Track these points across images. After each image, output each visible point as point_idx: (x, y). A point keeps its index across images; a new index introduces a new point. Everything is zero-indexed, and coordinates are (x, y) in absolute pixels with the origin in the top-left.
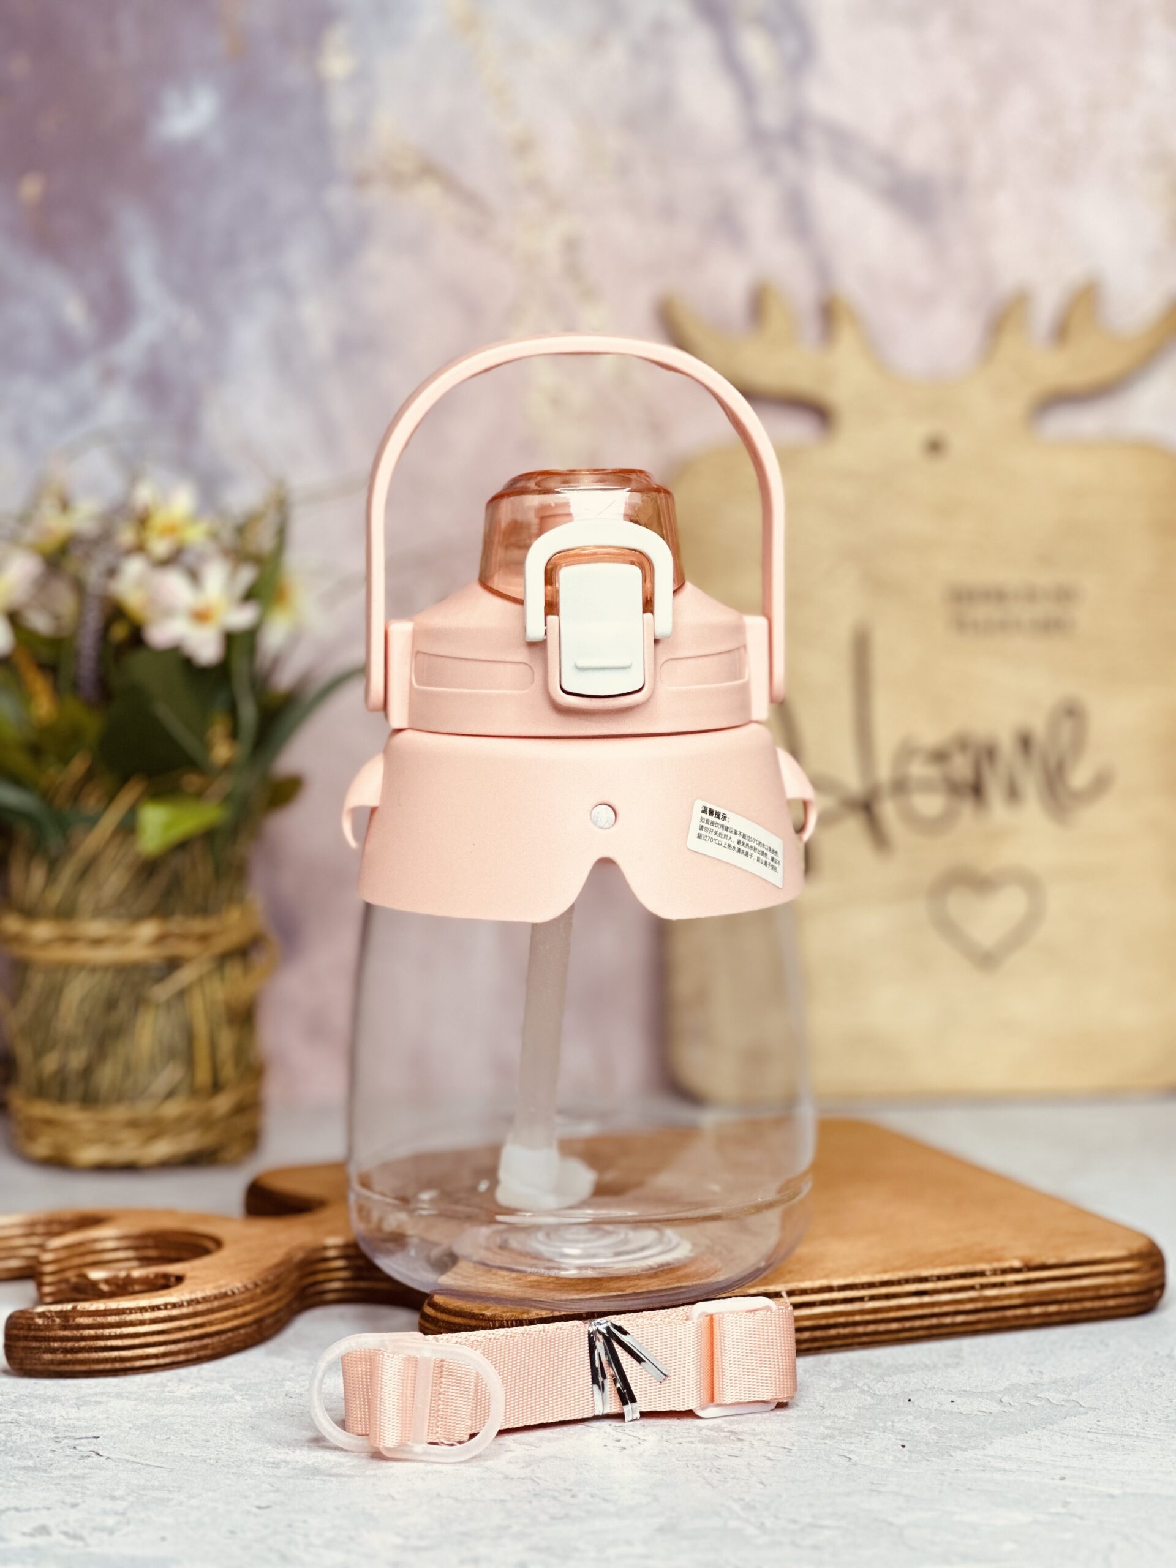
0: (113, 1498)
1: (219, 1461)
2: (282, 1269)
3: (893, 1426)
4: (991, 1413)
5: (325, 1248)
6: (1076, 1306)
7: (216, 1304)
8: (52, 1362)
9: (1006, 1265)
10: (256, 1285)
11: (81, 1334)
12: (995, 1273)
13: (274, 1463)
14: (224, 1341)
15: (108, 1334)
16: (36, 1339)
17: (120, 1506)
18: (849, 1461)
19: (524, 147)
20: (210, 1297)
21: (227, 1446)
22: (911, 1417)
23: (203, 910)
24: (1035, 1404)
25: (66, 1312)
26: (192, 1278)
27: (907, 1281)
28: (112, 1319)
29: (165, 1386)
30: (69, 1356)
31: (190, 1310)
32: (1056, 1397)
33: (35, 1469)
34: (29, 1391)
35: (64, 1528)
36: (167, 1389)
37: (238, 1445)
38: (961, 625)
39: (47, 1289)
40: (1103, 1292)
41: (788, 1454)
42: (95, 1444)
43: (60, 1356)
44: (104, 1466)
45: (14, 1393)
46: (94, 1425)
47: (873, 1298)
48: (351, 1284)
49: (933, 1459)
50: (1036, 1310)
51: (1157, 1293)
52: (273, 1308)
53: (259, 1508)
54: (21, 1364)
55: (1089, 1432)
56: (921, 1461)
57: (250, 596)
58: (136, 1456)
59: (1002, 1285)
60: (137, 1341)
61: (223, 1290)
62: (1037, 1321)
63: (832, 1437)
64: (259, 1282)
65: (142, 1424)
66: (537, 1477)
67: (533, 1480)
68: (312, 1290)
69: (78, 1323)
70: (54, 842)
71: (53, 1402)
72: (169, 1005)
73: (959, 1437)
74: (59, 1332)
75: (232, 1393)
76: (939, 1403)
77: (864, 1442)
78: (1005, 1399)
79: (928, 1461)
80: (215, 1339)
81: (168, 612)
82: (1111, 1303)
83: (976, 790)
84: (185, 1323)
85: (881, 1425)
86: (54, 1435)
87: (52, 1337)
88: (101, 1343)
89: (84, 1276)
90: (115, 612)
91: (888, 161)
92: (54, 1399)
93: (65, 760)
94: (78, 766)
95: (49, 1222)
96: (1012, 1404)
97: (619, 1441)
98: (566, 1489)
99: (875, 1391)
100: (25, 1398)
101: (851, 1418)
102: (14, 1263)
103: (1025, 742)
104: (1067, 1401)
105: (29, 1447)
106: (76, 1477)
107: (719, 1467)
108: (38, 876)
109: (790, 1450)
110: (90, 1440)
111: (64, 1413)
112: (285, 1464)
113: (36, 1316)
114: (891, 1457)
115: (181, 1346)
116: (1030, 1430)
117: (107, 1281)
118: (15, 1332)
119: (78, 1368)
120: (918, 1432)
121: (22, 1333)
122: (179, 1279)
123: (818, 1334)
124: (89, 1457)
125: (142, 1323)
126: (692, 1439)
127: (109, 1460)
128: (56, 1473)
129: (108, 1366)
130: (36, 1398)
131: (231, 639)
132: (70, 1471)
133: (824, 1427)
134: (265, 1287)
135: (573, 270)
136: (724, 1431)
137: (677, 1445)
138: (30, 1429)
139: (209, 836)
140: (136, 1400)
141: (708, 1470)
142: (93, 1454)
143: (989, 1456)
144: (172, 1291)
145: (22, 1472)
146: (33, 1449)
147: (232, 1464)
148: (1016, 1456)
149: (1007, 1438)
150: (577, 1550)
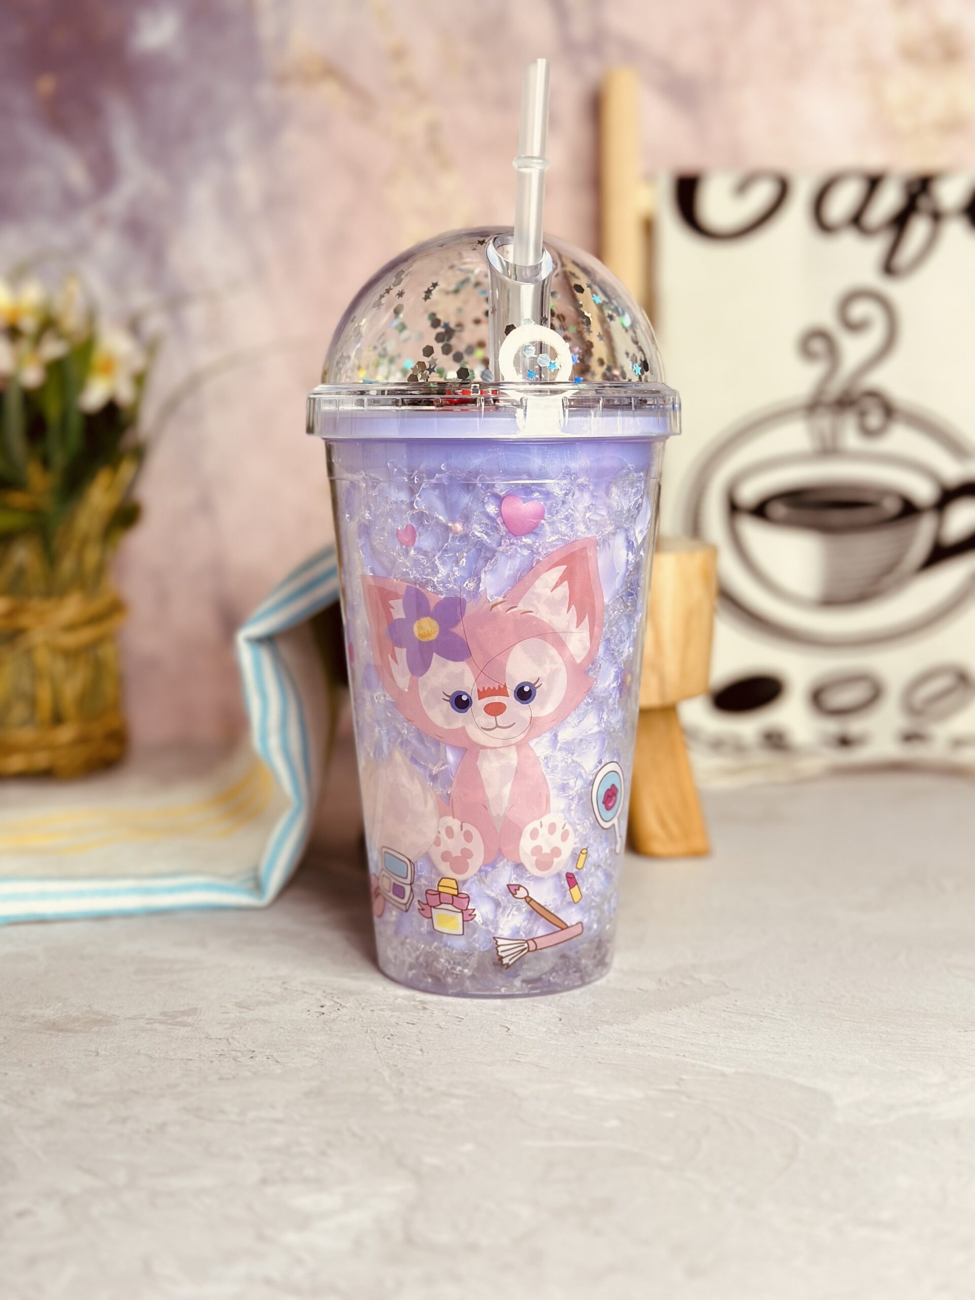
4: (647, 991)
18: (507, 1031)
19: (399, 54)
24: (688, 983)
32: (708, 979)
41: (457, 1023)
49: (580, 1032)
55: (724, 1011)
56: (570, 1033)
66: (233, 1038)
67: (228, 1040)
73: (611, 1012)
78: (665, 979)
79: (575, 1033)
96: (668, 983)
97: (322, 1007)
98: (251, 1050)
104: (715, 982)
107: (393, 1033)
109: (463, 1019)
116: (674, 1008)
126: (384, 1007)
135: (434, 146)
136: (415, 1001)
137: (369, 1012)
141: (383, 1036)
143: (629, 1030)
148: (653, 1032)
149: (651, 1014)
150: (222, 1112)
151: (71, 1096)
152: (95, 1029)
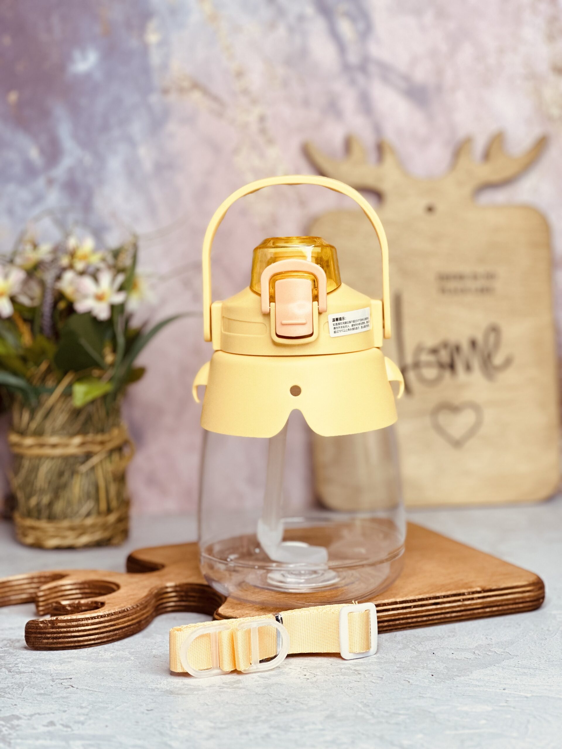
0: (82, 707)
1: (127, 689)
2: (148, 598)
3: (427, 666)
4: (470, 659)
5: (167, 588)
6: (505, 607)
7: (120, 615)
8: (47, 643)
9: (474, 590)
10: (138, 606)
11: (60, 630)
12: (469, 593)
13: (152, 689)
14: (124, 631)
15: (72, 630)
16: (40, 633)
17: (85, 711)
18: (409, 683)
19: (240, 74)
20: (117, 612)
21: (130, 682)
22: (435, 661)
23: (102, 431)
24: (489, 653)
25: (53, 620)
26: (108, 603)
27: (430, 598)
28: (74, 623)
29: (99, 653)
30: (55, 641)
31: (109, 618)
32: (499, 651)
33: (44, 694)
34: (37, 657)
35: (61, 722)
36: (100, 655)
37: (135, 681)
38: (443, 291)
39: (41, 608)
40: (517, 601)
41: (381, 680)
42: (71, 682)
43: (51, 641)
44: (76, 692)
45: (31, 658)
46: (69, 673)
47: (415, 607)
48: (178, 604)
49: (446, 681)
50: (488, 610)
51: (541, 600)
52: (145, 616)
53: (148, 710)
54: (33, 644)
55: (515, 667)
56: (441, 682)
57: (121, 288)
58: (89, 687)
59: (472, 599)
60: (85, 633)
61: (123, 609)
62: (488, 614)
63: (400, 671)
64: (138, 605)
65: (91, 672)
66: (271, 694)
67: (269, 694)
68: (161, 607)
69: (59, 625)
70: (33, 401)
71: (49, 662)
72: (87, 474)
73: (457, 670)
74: (50, 630)
75: (129, 656)
76: (447, 654)
77: (415, 673)
78: (477, 652)
79: (444, 682)
80: (120, 631)
81: (85, 297)
82: (521, 605)
83: (452, 366)
84: (107, 624)
85: (422, 665)
86: (52, 678)
87: (47, 632)
88: (69, 634)
89: (59, 603)
90: (60, 296)
91: (406, 78)
92: (49, 661)
93: (38, 364)
94: (44, 366)
95: (40, 577)
96: (479, 654)
97: (305, 675)
98: (284, 699)
99: (418, 649)
100: (36, 660)
101: (408, 662)
102: (24, 596)
103: (473, 344)
104: (504, 652)
105: (41, 684)
106: (64, 698)
107: (351, 687)
108: (26, 416)
109: (382, 678)
110: (68, 680)
111: (55, 668)
112: (157, 689)
113: (40, 623)
114: (427, 681)
115: (105, 635)
116: (488, 667)
117: (70, 605)
118: (30, 630)
119: (59, 646)
120: (438, 668)
121: (33, 630)
122: (103, 604)
123: (391, 623)
124: (68, 688)
125: (87, 625)
126: (338, 674)
127: (77, 689)
128: (55, 696)
129: (72, 645)
130: (41, 660)
131: (113, 307)
132: (61, 695)
133: (396, 667)
134: (141, 607)
135: (263, 131)
136: (352, 670)
137: (332, 677)
138: (40, 675)
139: (104, 397)
140: (86, 660)
141: (347, 688)
142: (70, 687)
143: (470, 679)
144: (100, 609)
145: (39, 696)
146: (43, 685)
147: (133, 690)
148: (483, 679)
149: (478, 670)
150: (291, 727)
151: (212, 725)
152: (195, 693)
